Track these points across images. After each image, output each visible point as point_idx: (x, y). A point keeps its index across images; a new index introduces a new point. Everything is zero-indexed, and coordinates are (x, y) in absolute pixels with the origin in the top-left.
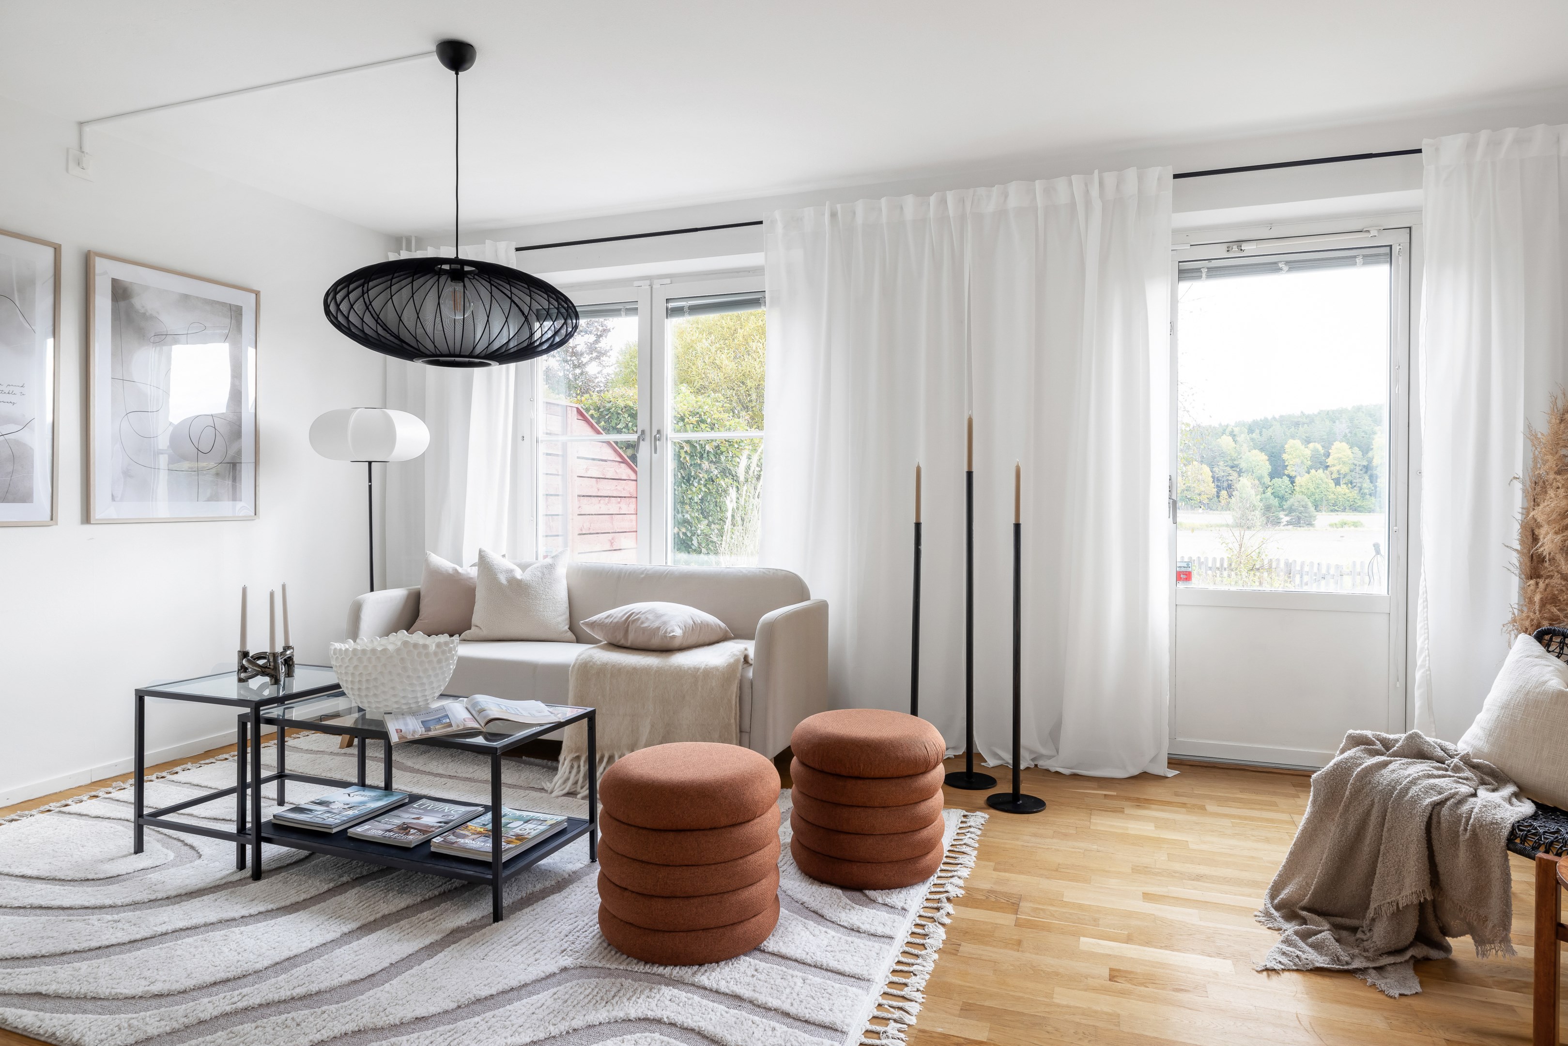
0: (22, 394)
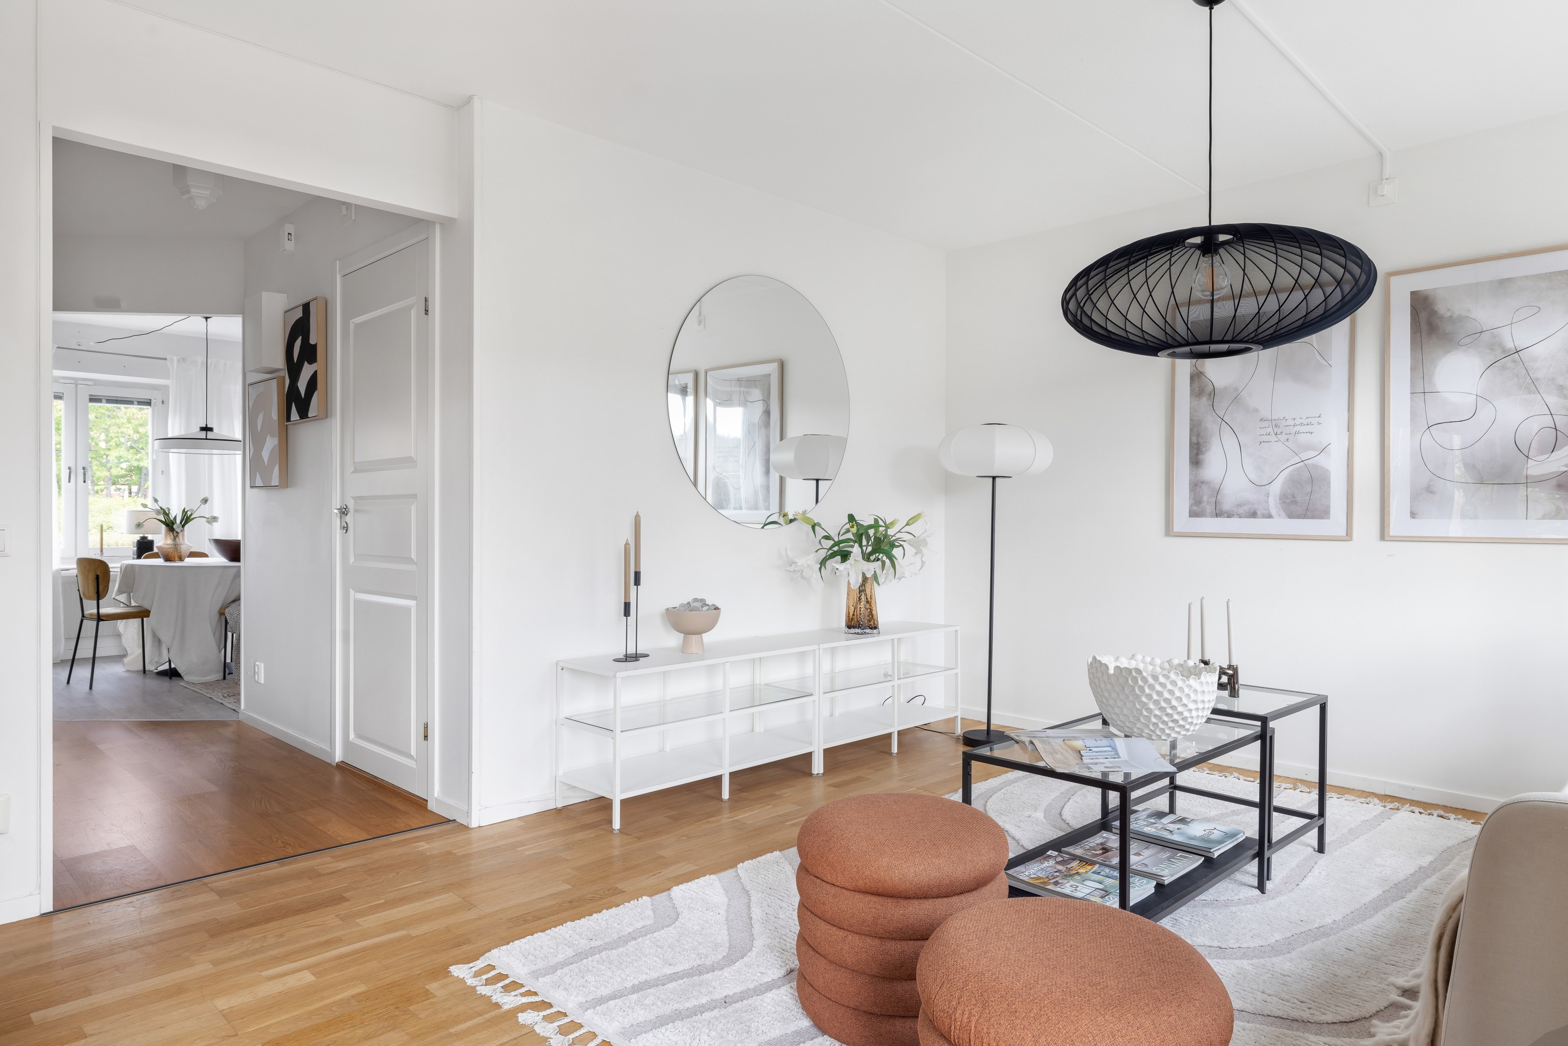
0: (1319, 424)
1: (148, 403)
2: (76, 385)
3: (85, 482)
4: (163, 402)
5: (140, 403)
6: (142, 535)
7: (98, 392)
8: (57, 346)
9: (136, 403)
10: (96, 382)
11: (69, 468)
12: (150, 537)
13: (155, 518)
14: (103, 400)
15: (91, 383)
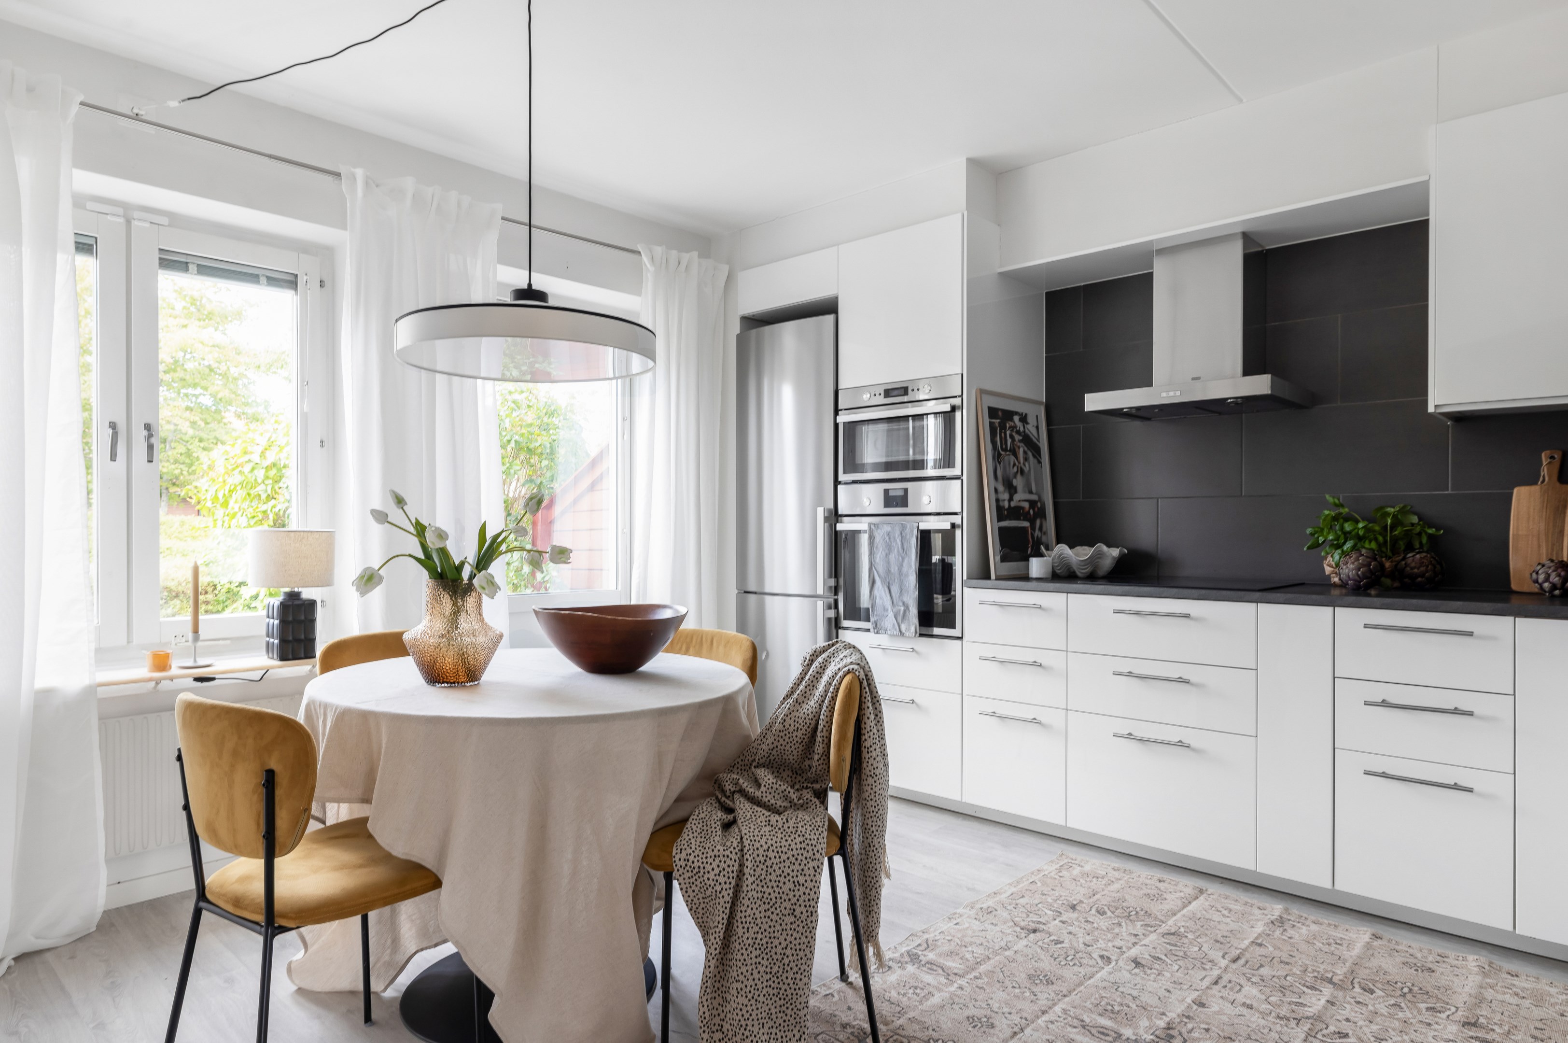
1: (292, 282)
2: (128, 222)
3: (150, 461)
4: (322, 284)
5: (274, 281)
6: (287, 590)
7: (179, 245)
8: (81, 98)
9: (263, 280)
10: (175, 220)
11: (113, 426)
12: (307, 594)
13: (410, 556)
14: (191, 266)
15: (165, 221)
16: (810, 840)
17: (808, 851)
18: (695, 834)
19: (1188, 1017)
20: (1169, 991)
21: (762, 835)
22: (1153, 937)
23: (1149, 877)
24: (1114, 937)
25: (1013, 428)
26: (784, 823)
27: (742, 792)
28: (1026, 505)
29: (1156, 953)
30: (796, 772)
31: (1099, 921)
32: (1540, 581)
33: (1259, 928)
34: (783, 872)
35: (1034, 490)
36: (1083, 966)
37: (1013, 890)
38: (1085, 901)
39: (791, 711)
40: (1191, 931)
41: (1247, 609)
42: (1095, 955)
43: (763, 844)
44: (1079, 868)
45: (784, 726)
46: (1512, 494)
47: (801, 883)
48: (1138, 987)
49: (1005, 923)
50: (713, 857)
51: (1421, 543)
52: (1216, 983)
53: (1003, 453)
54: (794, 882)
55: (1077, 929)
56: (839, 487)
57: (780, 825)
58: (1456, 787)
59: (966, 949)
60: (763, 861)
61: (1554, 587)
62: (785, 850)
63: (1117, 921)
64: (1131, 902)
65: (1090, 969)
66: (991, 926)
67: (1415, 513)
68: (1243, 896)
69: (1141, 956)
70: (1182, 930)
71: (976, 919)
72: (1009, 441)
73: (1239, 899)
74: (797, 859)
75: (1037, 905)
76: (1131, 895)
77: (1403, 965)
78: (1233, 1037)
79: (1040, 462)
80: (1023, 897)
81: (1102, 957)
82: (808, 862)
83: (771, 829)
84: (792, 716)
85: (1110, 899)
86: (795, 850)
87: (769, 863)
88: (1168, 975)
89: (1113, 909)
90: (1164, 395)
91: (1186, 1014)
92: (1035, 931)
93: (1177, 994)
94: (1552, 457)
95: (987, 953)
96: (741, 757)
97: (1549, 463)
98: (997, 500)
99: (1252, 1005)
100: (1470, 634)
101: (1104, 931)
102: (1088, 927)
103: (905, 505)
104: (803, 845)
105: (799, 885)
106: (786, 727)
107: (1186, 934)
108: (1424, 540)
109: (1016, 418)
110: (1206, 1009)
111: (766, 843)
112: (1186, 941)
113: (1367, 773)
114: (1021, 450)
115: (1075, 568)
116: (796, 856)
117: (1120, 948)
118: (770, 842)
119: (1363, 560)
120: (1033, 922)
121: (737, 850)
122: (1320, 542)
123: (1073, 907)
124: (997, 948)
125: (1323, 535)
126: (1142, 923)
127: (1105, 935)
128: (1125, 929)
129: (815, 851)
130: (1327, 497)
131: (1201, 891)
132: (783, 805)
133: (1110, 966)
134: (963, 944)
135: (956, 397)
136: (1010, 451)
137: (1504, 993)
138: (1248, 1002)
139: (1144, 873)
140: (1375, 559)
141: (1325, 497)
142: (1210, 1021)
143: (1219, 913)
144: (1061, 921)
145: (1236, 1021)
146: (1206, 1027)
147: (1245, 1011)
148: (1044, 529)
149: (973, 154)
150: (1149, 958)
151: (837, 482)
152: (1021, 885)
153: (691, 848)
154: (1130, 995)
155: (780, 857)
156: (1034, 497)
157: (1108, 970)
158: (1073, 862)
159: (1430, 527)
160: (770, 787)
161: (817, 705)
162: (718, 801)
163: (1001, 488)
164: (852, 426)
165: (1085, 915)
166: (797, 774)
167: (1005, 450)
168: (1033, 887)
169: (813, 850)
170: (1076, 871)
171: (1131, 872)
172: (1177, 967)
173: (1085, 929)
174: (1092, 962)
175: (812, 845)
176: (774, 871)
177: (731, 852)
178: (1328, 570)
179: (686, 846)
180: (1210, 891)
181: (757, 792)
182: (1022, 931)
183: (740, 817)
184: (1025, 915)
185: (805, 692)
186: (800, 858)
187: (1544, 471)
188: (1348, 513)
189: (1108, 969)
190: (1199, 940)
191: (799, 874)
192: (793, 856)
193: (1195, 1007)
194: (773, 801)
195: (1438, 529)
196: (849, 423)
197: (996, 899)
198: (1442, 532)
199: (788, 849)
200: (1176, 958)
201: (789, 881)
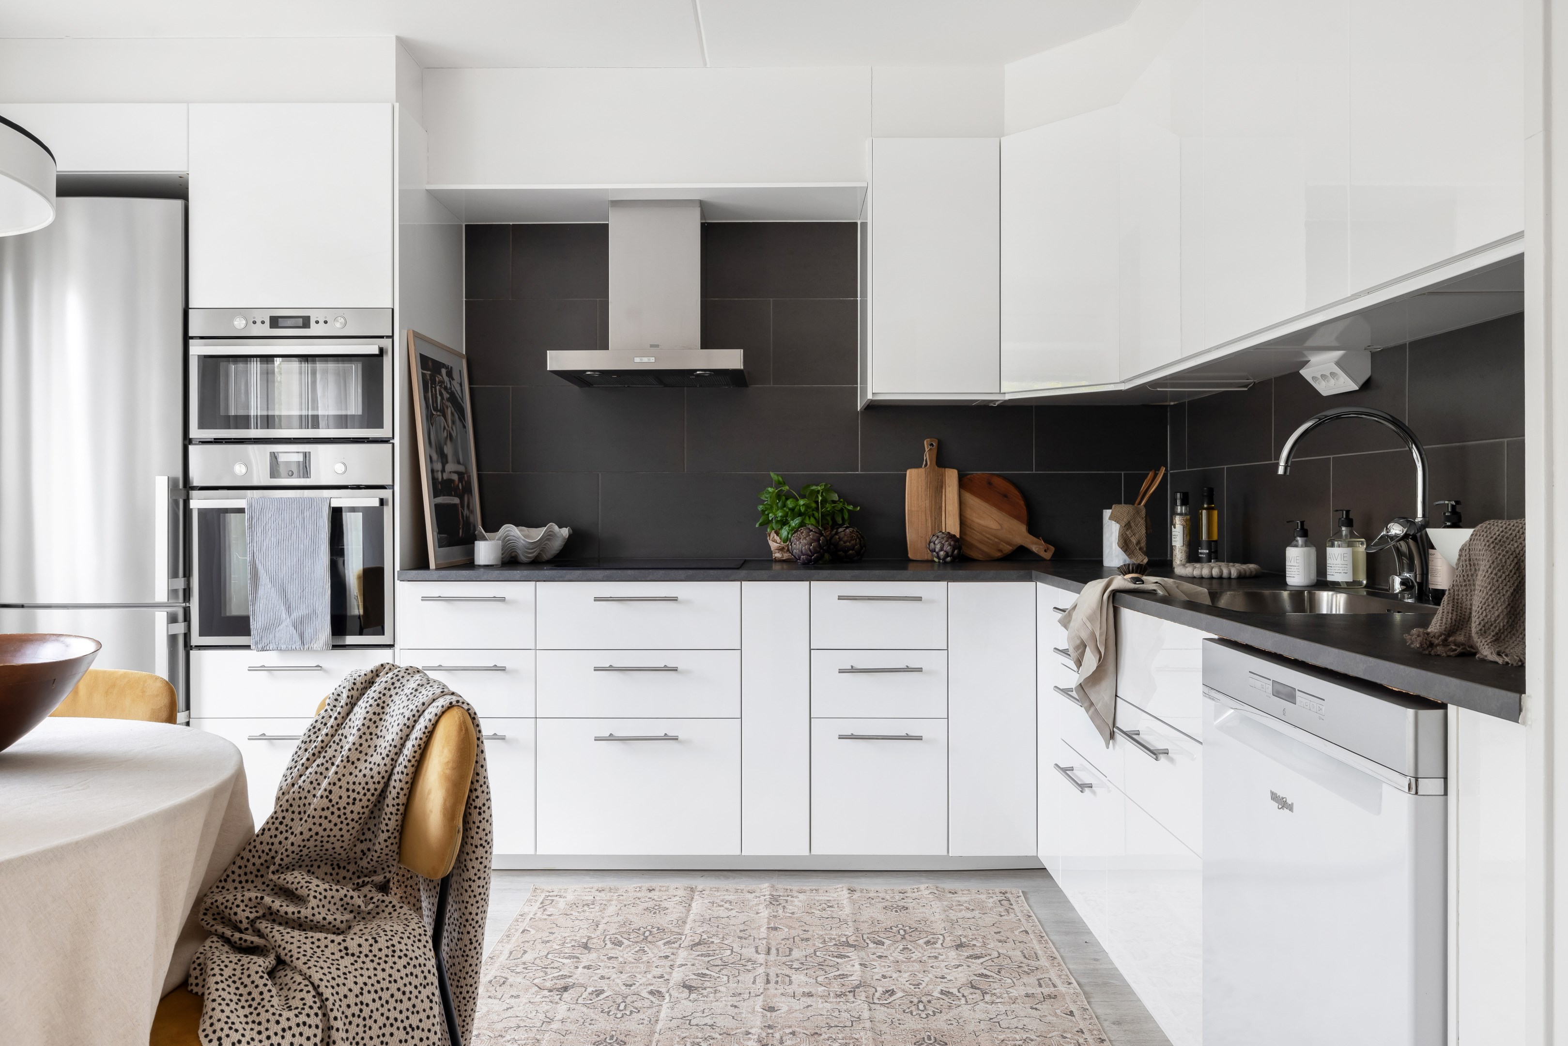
16: (417, 958)
17: (416, 976)
18: (233, 1006)
19: (770, 1027)
20: (736, 1007)
21: (345, 974)
22: (683, 954)
23: (638, 889)
24: (648, 967)
25: (442, 382)
26: (371, 945)
27: (272, 916)
28: (455, 477)
29: (698, 969)
30: (338, 865)
31: (621, 954)
32: (937, 550)
33: (765, 913)
34: (388, 1018)
35: (461, 461)
36: (641, 1011)
37: (508, 947)
38: (593, 936)
39: (340, 776)
40: (714, 935)
41: (732, 587)
42: (644, 994)
43: (352, 986)
44: (562, 900)
45: (330, 801)
46: (906, 474)
47: (414, 1026)
48: (707, 1012)
49: (527, 990)
50: (280, 1033)
51: (843, 519)
52: (768, 982)
53: (434, 413)
54: (405, 1028)
55: (606, 970)
56: (191, 448)
57: (365, 949)
58: (908, 738)
59: (504, 1039)
60: (357, 1013)
61: (947, 555)
62: (385, 984)
63: (638, 948)
64: (638, 922)
65: (650, 1011)
66: (513, 1000)
67: (836, 492)
68: (731, 884)
69: (687, 978)
70: (705, 936)
71: (489, 997)
72: (439, 398)
73: (728, 888)
74: (404, 993)
75: (546, 956)
76: (632, 914)
77: (885, 911)
78: (819, 1032)
79: (464, 427)
80: (525, 952)
81: (651, 993)
82: (420, 992)
83: (352, 959)
84: (343, 783)
85: (616, 925)
86: (399, 980)
87: (366, 1012)
88: (722, 989)
89: (626, 936)
90: (637, 360)
91: (766, 1025)
92: (565, 989)
93: (744, 1006)
94: (932, 445)
95: (532, 1035)
96: (239, 862)
97: (930, 449)
98: (433, 471)
99: (811, 992)
100: (919, 599)
101: (633, 963)
102: (615, 963)
103: (306, 473)
104: (410, 969)
105: (413, 1030)
106: (334, 802)
107: (711, 940)
108: (846, 516)
109: (444, 371)
110: (778, 1012)
111: (356, 983)
112: (713, 947)
113: (841, 737)
114: (449, 409)
115: (519, 552)
116: (403, 989)
117: (662, 977)
118: (361, 980)
119: (813, 536)
120: (557, 978)
121: (316, 1010)
122: (770, 519)
123: (586, 946)
124: (539, 1024)
125: (772, 512)
126: (663, 941)
127: (637, 967)
128: (653, 953)
129: (426, 973)
130: (772, 474)
131: (692, 890)
132: (344, 918)
133: (666, 1001)
134: (497, 1034)
135: (382, 337)
136: (440, 411)
137: (961, 911)
138: (806, 990)
139: (630, 886)
140: (822, 535)
141: (770, 475)
142: (790, 1023)
143: (723, 908)
144: (584, 967)
145: (809, 1014)
146: (790, 1030)
147: (809, 1001)
148: (471, 507)
149: (406, 34)
150: (695, 977)
151: (187, 441)
152: (514, 939)
153: (237, 1031)
154: (705, 1025)
155: (380, 998)
156: (461, 468)
157: (669, 1005)
158: (551, 894)
159: (849, 504)
160: (322, 897)
161: (387, 761)
162: (227, 941)
163: (435, 457)
164: (211, 363)
165: (604, 952)
166: (339, 868)
167: (436, 409)
168: (527, 937)
169: (423, 972)
170: (562, 904)
171: (617, 889)
172: (725, 978)
173: (614, 968)
174: (647, 1003)
175: (420, 965)
176: (375, 1021)
177: (308, 1015)
178: (773, 545)
179: (226, 1031)
180: (700, 888)
181: (303, 910)
182: (552, 993)
183: (296, 955)
184: (542, 974)
185: (361, 745)
186: (407, 989)
187: (927, 456)
188: (788, 491)
189: (666, 1004)
190: (726, 942)
191: (409, 1014)
192: (399, 989)
193: (769, 1014)
194: (330, 918)
195: (855, 506)
196: (206, 357)
197: (497, 965)
198: (859, 508)
199: (390, 982)
200: (718, 969)
201: (398, 1028)
